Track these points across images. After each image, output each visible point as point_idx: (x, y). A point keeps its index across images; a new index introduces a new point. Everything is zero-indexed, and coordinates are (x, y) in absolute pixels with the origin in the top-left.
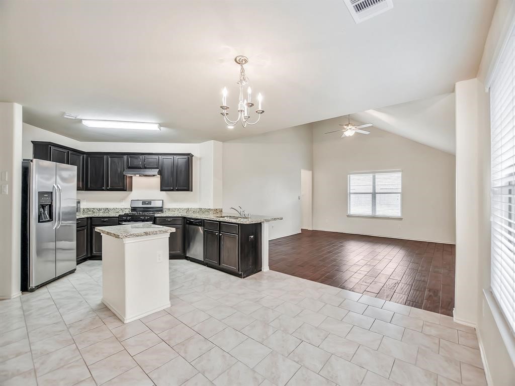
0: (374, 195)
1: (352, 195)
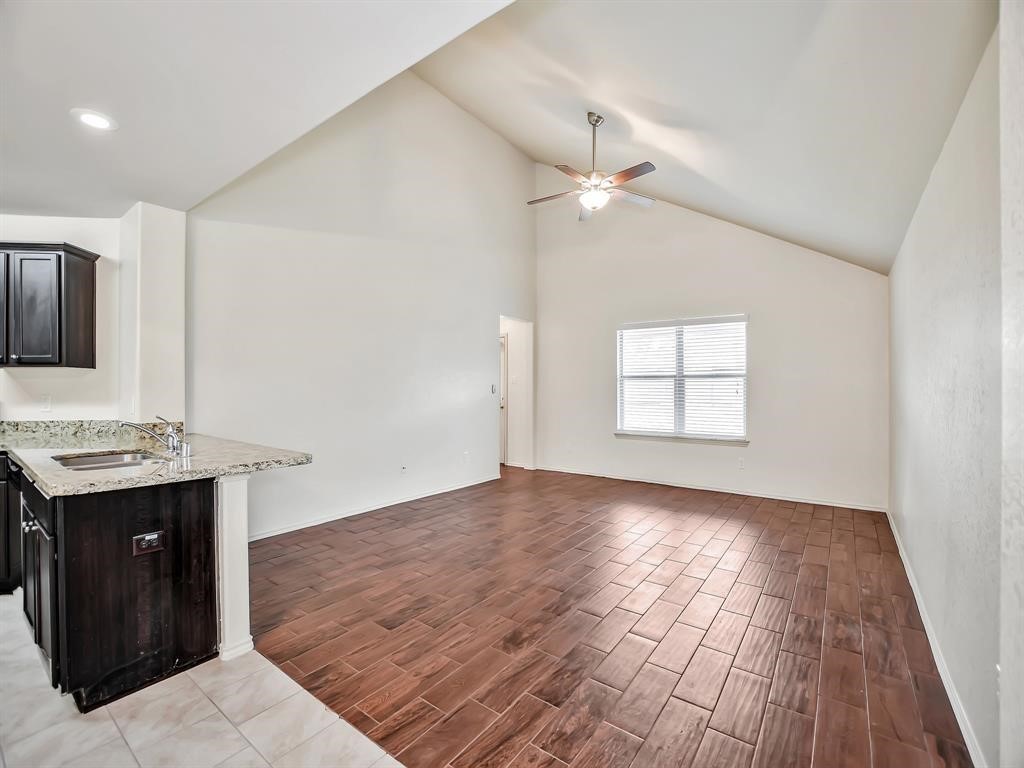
0: (680, 380)
1: (627, 383)
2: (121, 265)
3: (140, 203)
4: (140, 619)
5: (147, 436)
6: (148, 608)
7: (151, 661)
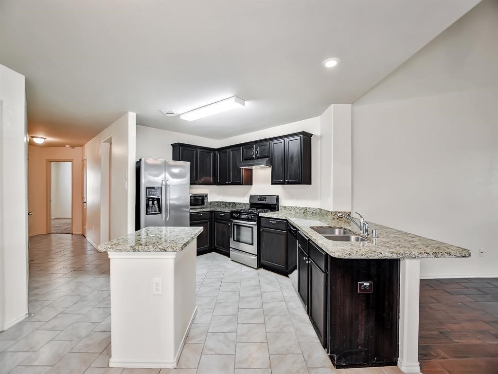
2: (321, 137)
3: (332, 105)
4: (360, 328)
5: (336, 218)
6: (363, 323)
7: (363, 353)
